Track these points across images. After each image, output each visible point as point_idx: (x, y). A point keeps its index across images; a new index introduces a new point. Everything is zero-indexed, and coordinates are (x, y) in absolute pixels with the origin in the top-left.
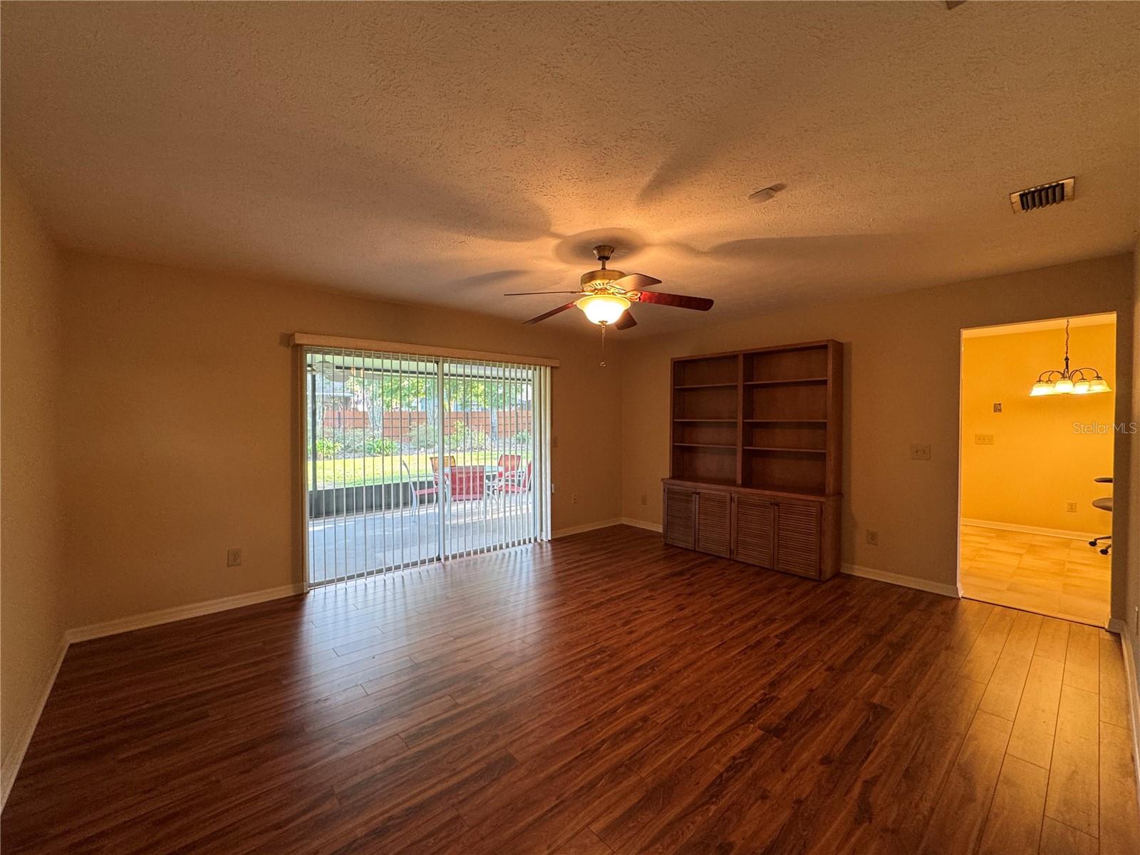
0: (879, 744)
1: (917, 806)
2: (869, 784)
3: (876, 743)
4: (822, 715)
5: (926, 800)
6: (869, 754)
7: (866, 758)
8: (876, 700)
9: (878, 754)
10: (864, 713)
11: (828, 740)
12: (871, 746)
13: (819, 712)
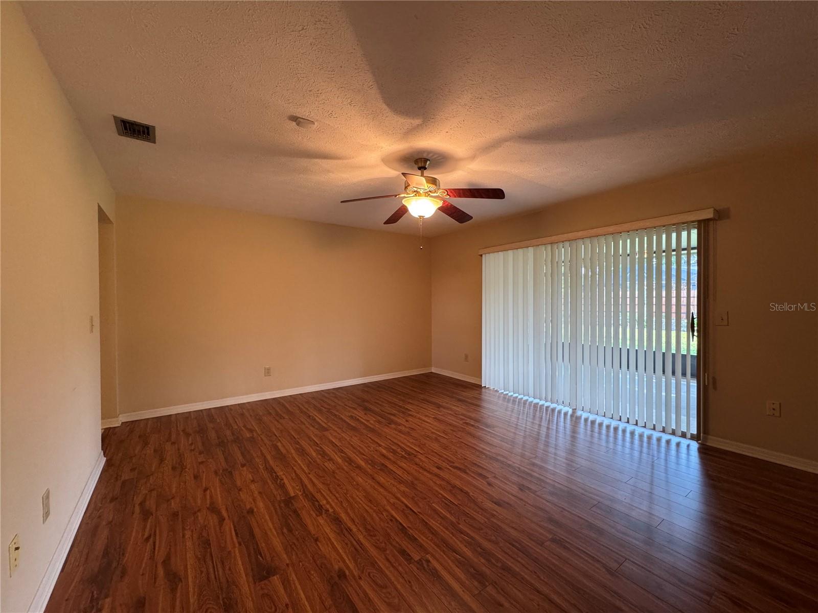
0: (237, 545)
1: (192, 531)
2: (222, 520)
3: (240, 544)
4: (285, 530)
5: (189, 538)
6: (237, 534)
7: (235, 530)
8: (276, 579)
9: (232, 539)
10: (269, 559)
11: (263, 520)
12: (240, 540)
13: (290, 531)
